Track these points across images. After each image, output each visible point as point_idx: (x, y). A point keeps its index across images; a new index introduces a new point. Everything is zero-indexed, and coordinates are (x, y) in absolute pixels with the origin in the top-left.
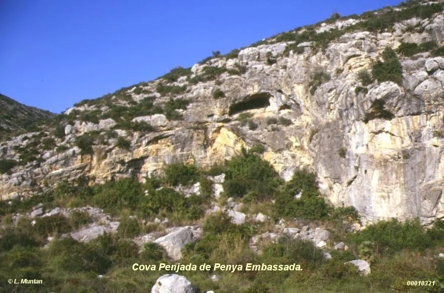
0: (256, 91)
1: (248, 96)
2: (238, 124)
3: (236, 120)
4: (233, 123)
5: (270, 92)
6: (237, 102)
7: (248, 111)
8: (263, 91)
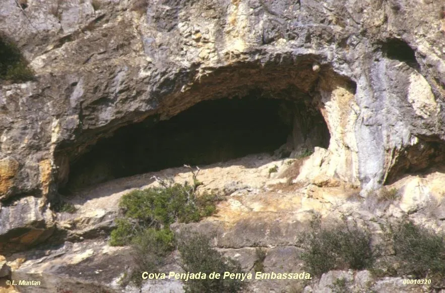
0: (237, 45)
1: (187, 75)
2: (109, 266)
3: (99, 233)
4: (78, 254)
5: (329, 51)
6: (107, 115)
7: (184, 178)
8: (282, 46)
